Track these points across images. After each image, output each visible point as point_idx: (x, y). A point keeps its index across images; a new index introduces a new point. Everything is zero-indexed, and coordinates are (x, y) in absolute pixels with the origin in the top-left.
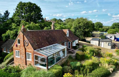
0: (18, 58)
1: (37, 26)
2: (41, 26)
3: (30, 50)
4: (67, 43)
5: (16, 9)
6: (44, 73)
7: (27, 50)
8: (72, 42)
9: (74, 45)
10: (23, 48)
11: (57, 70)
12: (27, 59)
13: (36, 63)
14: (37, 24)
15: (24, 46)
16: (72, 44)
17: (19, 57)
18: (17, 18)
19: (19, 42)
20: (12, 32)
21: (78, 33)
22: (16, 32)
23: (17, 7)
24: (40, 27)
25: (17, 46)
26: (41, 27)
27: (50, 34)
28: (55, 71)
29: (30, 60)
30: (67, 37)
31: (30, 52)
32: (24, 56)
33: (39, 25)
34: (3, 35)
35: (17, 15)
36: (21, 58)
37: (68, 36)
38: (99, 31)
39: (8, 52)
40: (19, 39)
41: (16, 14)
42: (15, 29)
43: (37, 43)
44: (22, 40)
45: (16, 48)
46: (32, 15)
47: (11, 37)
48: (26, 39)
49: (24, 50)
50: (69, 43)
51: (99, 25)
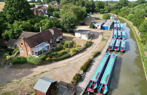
3: (29, 49)
4: (52, 40)
6: (37, 58)
7: (27, 48)
8: (56, 39)
9: (58, 40)
11: (43, 57)
12: (28, 53)
13: (33, 54)
15: (25, 46)
17: (23, 52)
25: (21, 46)
27: (39, 36)
28: (42, 57)
29: (29, 53)
30: (53, 35)
32: (26, 51)
34: (3, 34)
38: (99, 13)
40: (21, 42)
42: (10, 28)
43: (32, 44)
44: (23, 43)
45: (20, 47)
48: (26, 43)
49: (26, 48)
50: (54, 39)
51: (100, 4)
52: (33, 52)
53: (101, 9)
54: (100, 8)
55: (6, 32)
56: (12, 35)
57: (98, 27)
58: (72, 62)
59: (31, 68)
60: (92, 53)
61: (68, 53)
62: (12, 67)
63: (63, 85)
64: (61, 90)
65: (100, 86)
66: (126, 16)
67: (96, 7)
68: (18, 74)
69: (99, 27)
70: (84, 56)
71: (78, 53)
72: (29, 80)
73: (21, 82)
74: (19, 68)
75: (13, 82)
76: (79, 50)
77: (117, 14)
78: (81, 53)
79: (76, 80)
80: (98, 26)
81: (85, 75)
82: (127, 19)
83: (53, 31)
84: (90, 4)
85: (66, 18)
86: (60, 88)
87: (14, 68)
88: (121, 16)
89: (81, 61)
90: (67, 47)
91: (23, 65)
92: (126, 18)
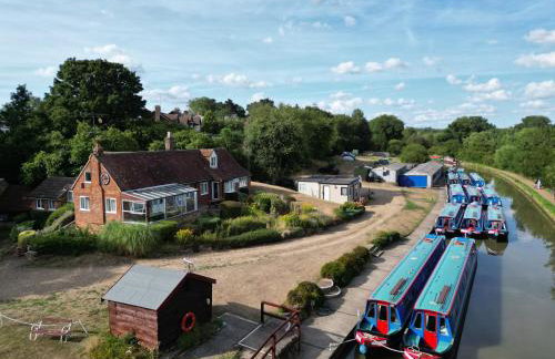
0: (87, 213)
1: (127, 140)
2: (138, 137)
3: (113, 193)
4: (210, 187)
5: (56, 82)
7: (108, 192)
8: (223, 183)
9: (230, 189)
10: (99, 189)
11: (166, 225)
12: (107, 212)
13: (127, 216)
14: (128, 134)
15: (100, 184)
16: (223, 189)
17: (88, 209)
18: (60, 114)
19: (89, 178)
20: (54, 157)
21: (261, 160)
22: (63, 156)
23: (60, 74)
24: (136, 143)
25: (83, 186)
26: (140, 142)
29: (113, 212)
30: (212, 170)
31: (114, 196)
33: (134, 136)
34: (26, 165)
35: (57, 102)
36: (92, 211)
37: (215, 166)
38: (387, 154)
39: (50, 210)
40: (88, 170)
41: (54, 99)
42: (59, 147)
44: (95, 173)
45: (82, 191)
46: (109, 102)
47: (50, 170)
48: (104, 169)
49: (100, 193)
50: (215, 185)
51: (388, 126)
52: (127, 205)
53: (392, 141)
54: (389, 137)
55: (40, 156)
56: (58, 169)
57: (385, 178)
58: (284, 254)
59: (109, 265)
60: (368, 234)
61: (268, 227)
62: (33, 264)
63: (241, 315)
64: (230, 328)
65: (416, 330)
66: (489, 157)
67: (375, 137)
68: (50, 282)
69: (392, 178)
70: (336, 242)
71: (309, 231)
72: (92, 295)
73: (58, 302)
74: (59, 267)
75: (20, 301)
76: (314, 221)
77: (452, 156)
78: (321, 233)
79: (300, 301)
80: (386, 174)
81: (342, 295)
82: (496, 167)
83: (214, 155)
84: (351, 123)
85: (264, 129)
86: (225, 323)
87: (42, 266)
88: (467, 161)
89: (323, 254)
90: (267, 210)
91: (78, 259)
92: (490, 163)
